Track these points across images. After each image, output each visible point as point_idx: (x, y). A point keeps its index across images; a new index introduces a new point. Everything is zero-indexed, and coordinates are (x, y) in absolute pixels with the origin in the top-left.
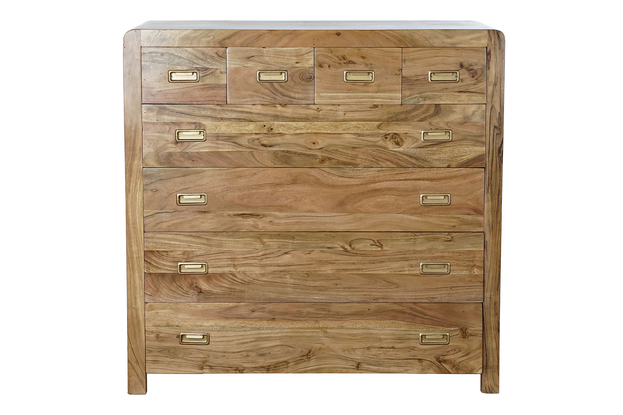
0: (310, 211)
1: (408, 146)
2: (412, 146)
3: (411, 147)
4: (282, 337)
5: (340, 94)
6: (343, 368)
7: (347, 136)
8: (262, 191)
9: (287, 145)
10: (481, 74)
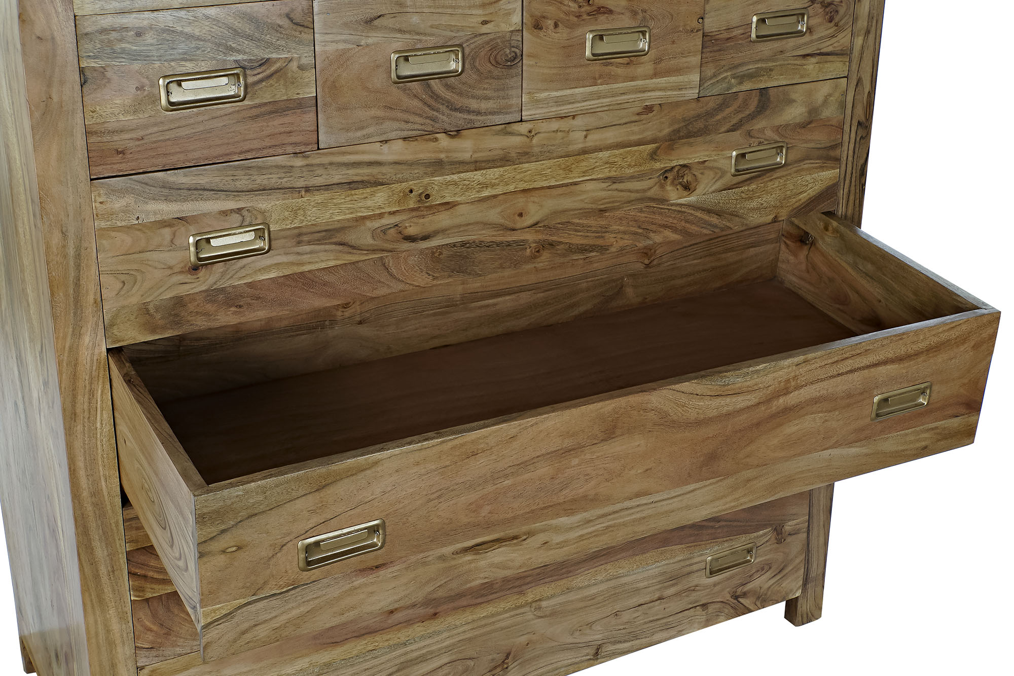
1: (706, 190)
2: (713, 188)
3: (710, 190)
5: (577, 91)
6: (570, 665)
7: (590, 186)
9: (461, 229)
10: (845, 12)
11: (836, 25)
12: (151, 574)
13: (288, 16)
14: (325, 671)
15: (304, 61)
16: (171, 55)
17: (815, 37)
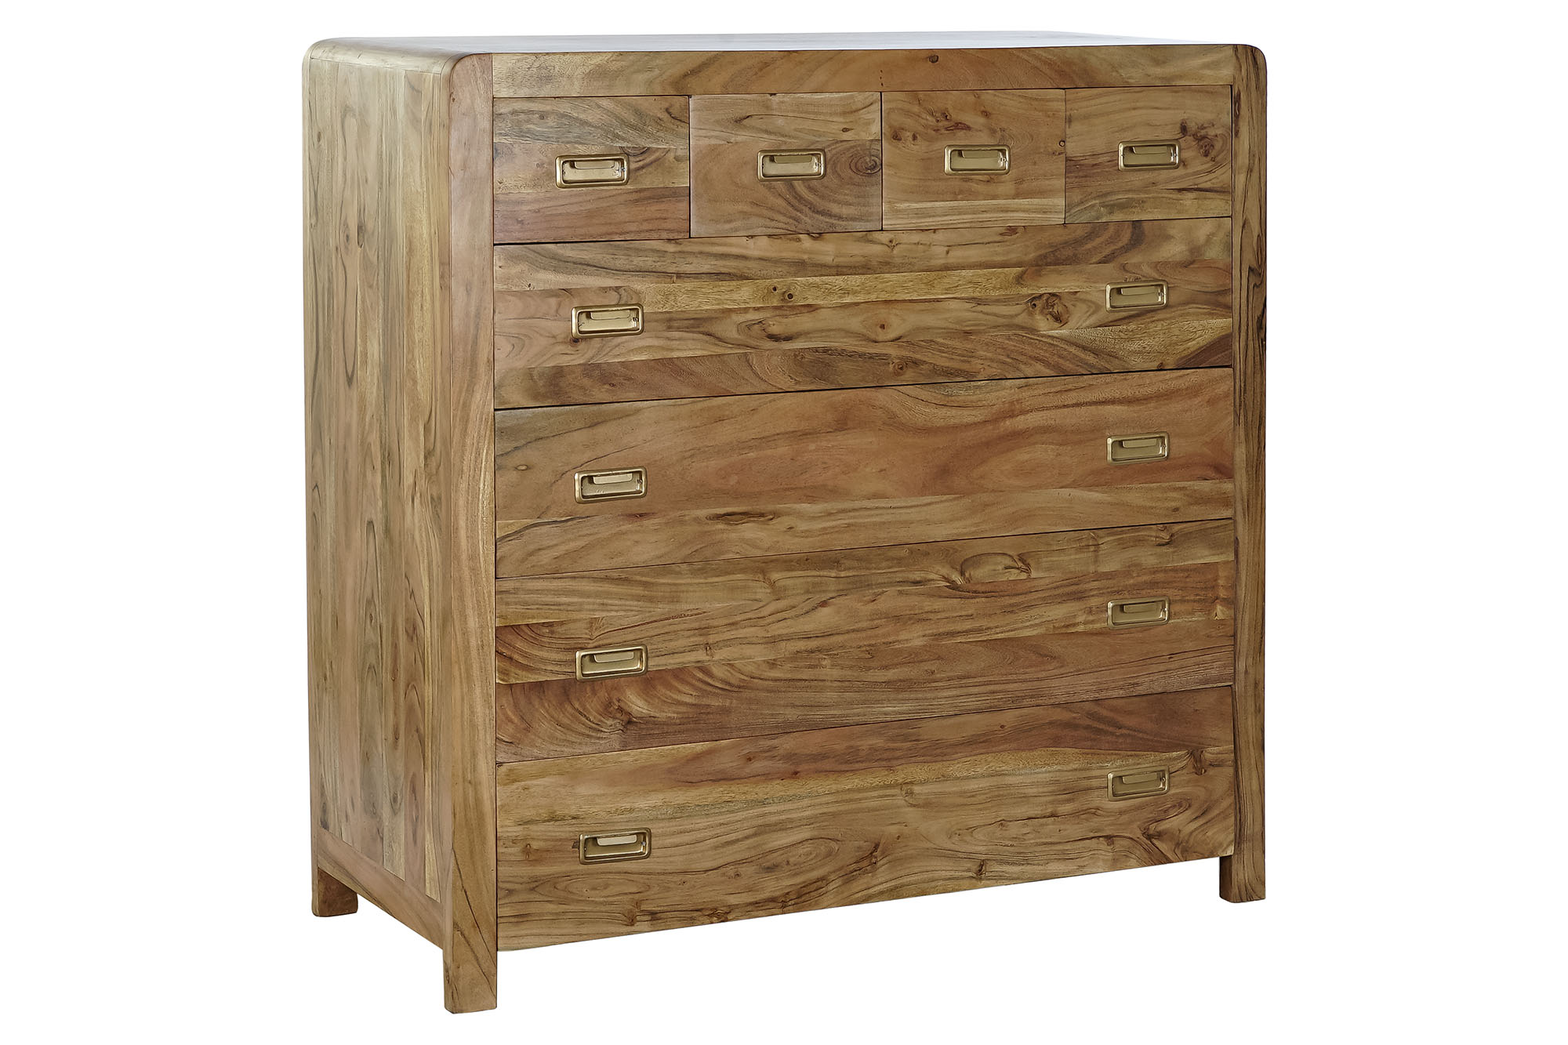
0: (876, 496)
1: (1079, 324)
2: (1087, 323)
3: (1084, 325)
4: (816, 816)
5: (937, 204)
6: (950, 879)
7: (953, 305)
8: (769, 452)
9: (824, 334)
10: (1222, 147)
11: (1213, 160)
12: (516, 657)
13: (667, 110)
14: (679, 815)
15: (680, 153)
16: (567, 137)
17: (1190, 170)
